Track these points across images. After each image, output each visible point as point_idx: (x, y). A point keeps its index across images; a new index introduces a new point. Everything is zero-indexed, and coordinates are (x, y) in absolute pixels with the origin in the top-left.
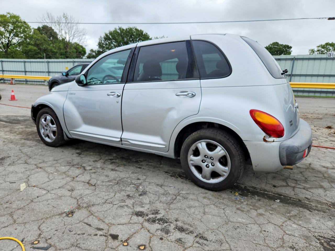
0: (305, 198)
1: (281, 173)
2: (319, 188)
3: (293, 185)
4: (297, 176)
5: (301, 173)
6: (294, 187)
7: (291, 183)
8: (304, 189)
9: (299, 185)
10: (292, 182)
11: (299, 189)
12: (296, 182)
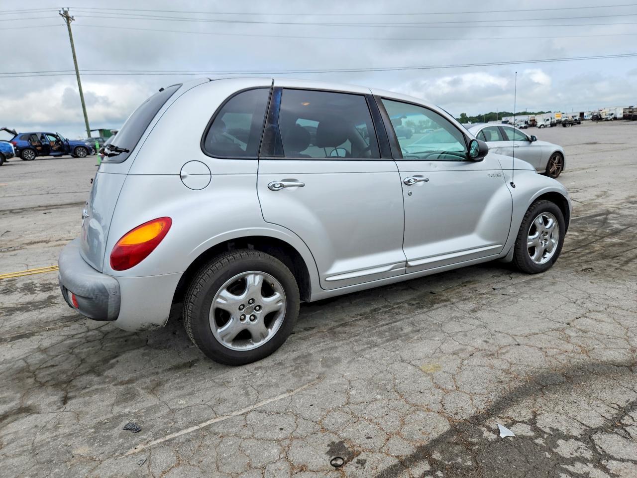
0: (70, 326)
1: (118, 342)
2: (49, 348)
3: (90, 333)
4: (88, 349)
5: (83, 361)
6: (88, 331)
7: (94, 334)
8: (73, 336)
9: (82, 338)
10: (93, 336)
11: (80, 332)
12: (87, 339)
